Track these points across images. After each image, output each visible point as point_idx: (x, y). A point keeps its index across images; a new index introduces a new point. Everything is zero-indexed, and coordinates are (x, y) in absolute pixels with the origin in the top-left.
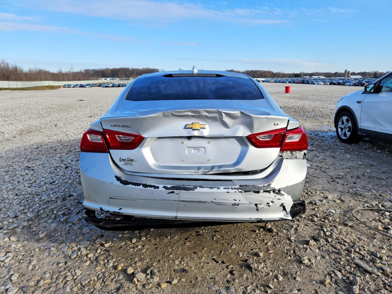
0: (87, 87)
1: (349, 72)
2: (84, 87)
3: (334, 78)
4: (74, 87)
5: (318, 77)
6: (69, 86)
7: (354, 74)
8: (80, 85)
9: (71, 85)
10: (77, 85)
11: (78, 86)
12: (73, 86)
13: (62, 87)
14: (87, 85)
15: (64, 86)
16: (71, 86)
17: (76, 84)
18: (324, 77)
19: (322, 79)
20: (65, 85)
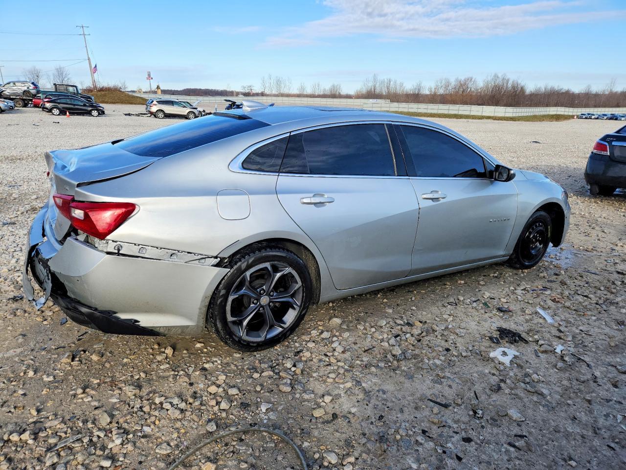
0: (623, 119)
2: (616, 119)
4: (597, 118)
6: (589, 117)
8: (610, 116)
9: (593, 115)
10: (605, 115)
11: (605, 118)
12: (596, 116)
13: (575, 117)
14: (623, 117)
15: (580, 117)
16: (593, 117)
17: (603, 113)
20: (582, 114)
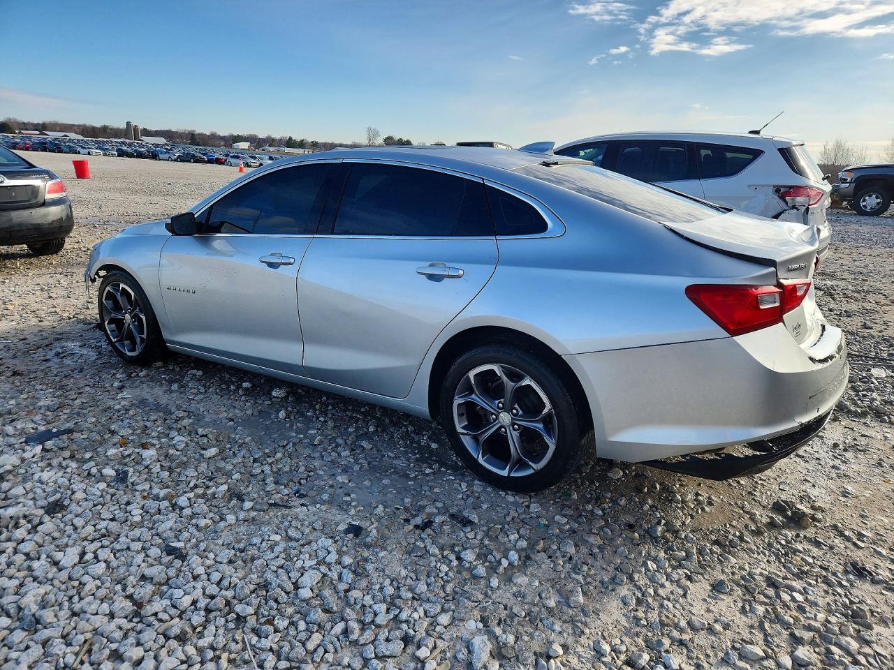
1: (136, 128)
3: (105, 140)
5: (64, 134)
7: (146, 133)
18: (80, 137)
19: (76, 141)
